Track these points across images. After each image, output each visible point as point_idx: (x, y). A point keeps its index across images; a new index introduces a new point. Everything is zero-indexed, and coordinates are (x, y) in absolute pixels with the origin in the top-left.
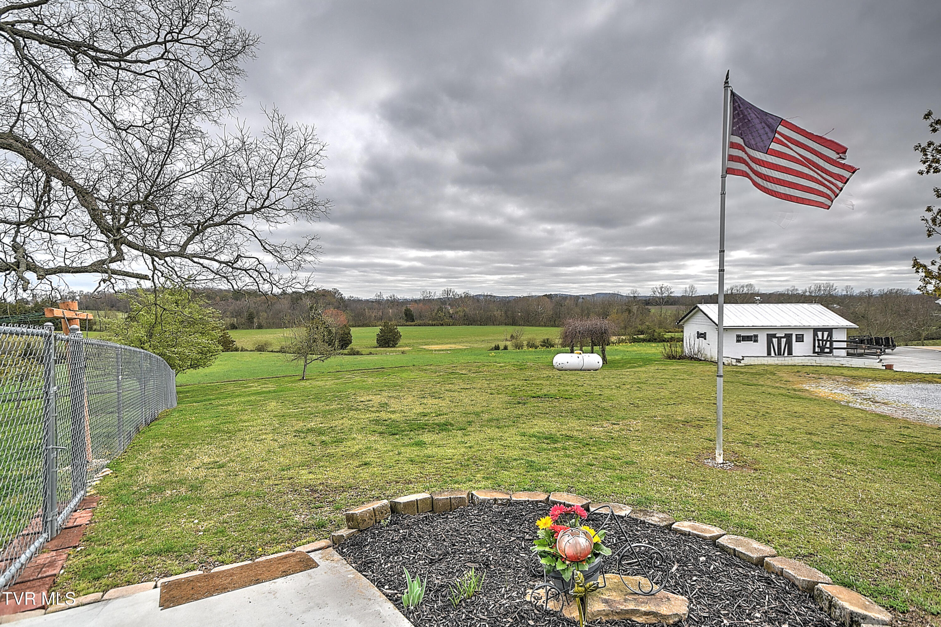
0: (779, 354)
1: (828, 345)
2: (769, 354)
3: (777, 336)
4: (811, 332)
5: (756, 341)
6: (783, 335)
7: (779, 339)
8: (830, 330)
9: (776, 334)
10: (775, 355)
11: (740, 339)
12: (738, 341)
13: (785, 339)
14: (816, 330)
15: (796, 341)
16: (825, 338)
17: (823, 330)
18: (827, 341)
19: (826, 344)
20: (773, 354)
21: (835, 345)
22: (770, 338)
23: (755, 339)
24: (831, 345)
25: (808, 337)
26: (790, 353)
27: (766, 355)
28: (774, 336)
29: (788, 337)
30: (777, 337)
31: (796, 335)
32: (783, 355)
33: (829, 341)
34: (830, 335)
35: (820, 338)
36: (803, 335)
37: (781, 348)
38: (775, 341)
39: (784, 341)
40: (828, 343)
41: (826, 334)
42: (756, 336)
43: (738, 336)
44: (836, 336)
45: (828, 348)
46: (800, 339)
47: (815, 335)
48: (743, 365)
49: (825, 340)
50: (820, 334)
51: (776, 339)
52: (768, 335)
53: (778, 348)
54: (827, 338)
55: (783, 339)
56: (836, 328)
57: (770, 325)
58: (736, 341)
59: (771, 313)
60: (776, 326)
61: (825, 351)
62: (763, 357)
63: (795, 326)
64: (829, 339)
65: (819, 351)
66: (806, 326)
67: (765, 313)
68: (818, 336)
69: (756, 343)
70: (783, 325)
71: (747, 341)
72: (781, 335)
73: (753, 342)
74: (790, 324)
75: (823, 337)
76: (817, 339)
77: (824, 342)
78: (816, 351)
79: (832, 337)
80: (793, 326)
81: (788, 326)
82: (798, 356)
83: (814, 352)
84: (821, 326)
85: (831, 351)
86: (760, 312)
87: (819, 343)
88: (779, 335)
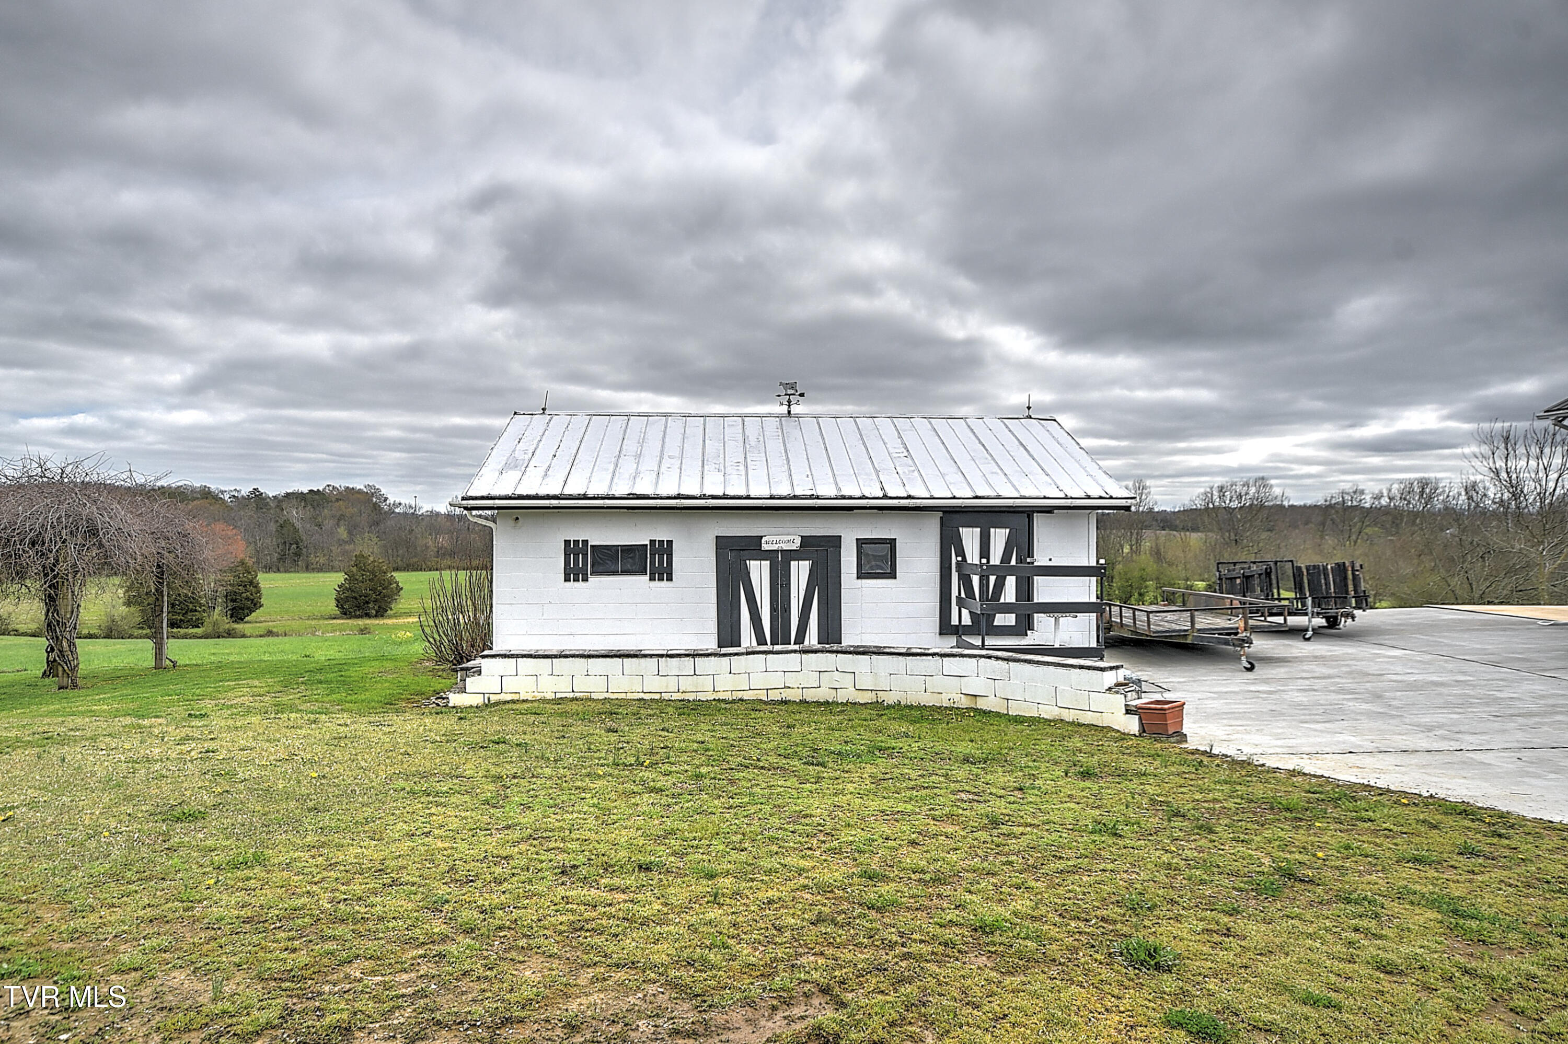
0: (780, 635)
1: (1009, 594)
2: (728, 637)
3: (765, 547)
4: (931, 529)
5: (664, 573)
6: (796, 545)
7: (780, 564)
8: (1020, 519)
9: (762, 537)
10: (761, 641)
11: (581, 563)
12: (573, 573)
13: (805, 565)
14: (952, 518)
15: (861, 577)
16: (995, 559)
17: (986, 516)
18: (1002, 572)
19: (1000, 585)
20: (747, 638)
21: (1044, 590)
22: (732, 559)
23: (654, 562)
24: (1025, 590)
25: (918, 553)
26: (831, 635)
27: (711, 644)
28: (754, 547)
29: (821, 554)
30: (769, 555)
31: (860, 543)
32: (800, 639)
33: (1012, 571)
34: (1022, 542)
35: (973, 555)
36: (893, 542)
37: (787, 610)
38: (760, 574)
39: (800, 572)
40: (1011, 581)
41: (999, 537)
42: (665, 549)
43: (572, 549)
44: (1050, 547)
45: (1007, 608)
46: (879, 562)
47: (950, 542)
48: (478, 700)
49: (993, 569)
50: (970, 537)
51: (766, 564)
52: (722, 543)
53: (773, 609)
54: (1006, 557)
55: (794, 564)
56: (1048, 510)
57: (721, 494)
58: (562, 576)
59: (795, 447)
60: (748, 497)
61: (995, 624)
62: (694, 655)
63: (851, 498)
64: (1013, 562)
65: (967, 620)
66: (909, 497)
67: (774, 446)
68: (961, 552)
69: (665, 583)
70: (785, 493)
71: (614, 573)
72: (785, 547)
73: (647, 577)
74: (826, 489)
75: (985, 552)
76: (958, 563)
77: (992, 579)
78: (955, 621)
79: (1030, 554)
80: (843, 497)
81: (818, 498)
82: (879, 651)
83: (946, 628)
84: (977, 497)
85: (1025, 625)
86: (753, 444)
87: (966, 581)
88: (775, 547)
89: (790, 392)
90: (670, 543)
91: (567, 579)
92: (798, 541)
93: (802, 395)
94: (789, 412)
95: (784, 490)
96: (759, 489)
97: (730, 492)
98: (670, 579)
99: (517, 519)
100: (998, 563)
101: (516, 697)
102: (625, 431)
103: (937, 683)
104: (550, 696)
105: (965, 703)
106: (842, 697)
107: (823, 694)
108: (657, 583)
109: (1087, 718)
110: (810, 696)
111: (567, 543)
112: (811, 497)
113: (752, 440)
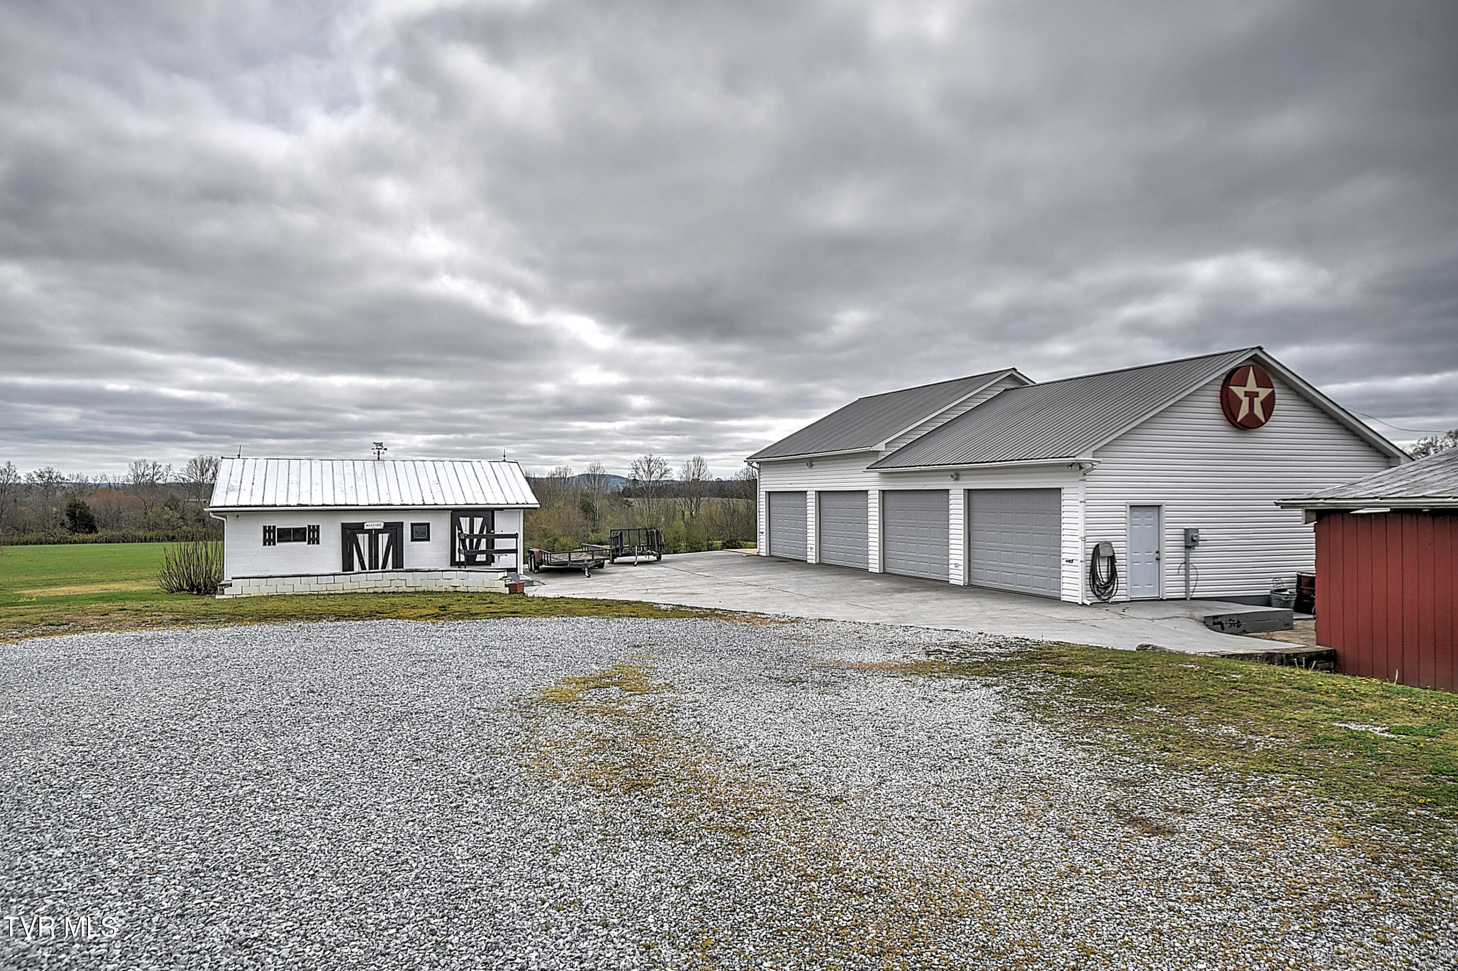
0: (374, 565)
1: (483, 547)
2: (347, 566)
3: (366, 528)
4: (446, 518)
5: (315, 540)
6: (381, 526)
7: (374, 535)
8: (488, 514)
9: (364, 523)
10: (363, 568)
11: (273, 536)
12: (268, 541)
13: (386, 536)
14: (456, 513)
15: (413, 540)
16: (476, 531)
17: (472, 512)
18: (480, 537)
19: (479, 542)
20: (357, 568)
21: (499, 544)
22: (350, 534)
23: (310, 535)
24: (491, 544)
25: (440, 529)
26: (398, 564)
27: (339, 570)
28: (360, 528)
29: (394, 530)
30: (369, 531)
31: (412, 525)
32: (384, 566)
33: (484, 537)
34: (489, 523)
35: (466, 531)
36: (428, 524)
37: (377, 556)
38: (363, 540)
39: (383, 540)
40: (484, 541)
41: (478, 521)
42: (316, 529)
43: (267, 530)
44: (501, 525)
45: (482, 552)
46: (422, 533)
47: (455, 524)
49: (475, 536)
50: (465, 522)
51: (367, 535)
52: (345, 526)
53: (370, 556)
54: (481, 531)
55: (380, 535)
56: (502, 509)
57: (344, 503)
58: (262, 543)
59: (381, 478)
60: (358, 505)
61: (477, 560)
62: (334, 575)
63: (407, 505)
64: (485, 533)
65: (463, 559)
66: (435, 504)
67: (371, 477)
68: (460, 529)
69: (315, 545)
70: (376, 503)
71: (290, 541)
72: (376, 527)
73: (306, 543)
74: (396, 501)
75: (472, 529)
76: (459, 534)
77: (475, 540)
78: (457, 560)
79: (493, 529)
80: (404, 505)
81: (392, 505)
82: (417, 571)
83: (453, 563)
84: (467, 504)
85: (490, 560)
86: (359, 476)
87: (463, 542)
88: (371, 528)
89: (379, 447)
90: (318, 526)
91: (265, 544)
92: (383, 524)
93: (386, 449)
94: (379, 458)
95: (376, 502)
96: (363, 501)
97: (348, 503)
98: (318, 543)
99: (238, 516)
100: (478, 533)
101: (249, 596)
102: (289, 469)
103: (441, 582)
104: (266, 594)
105: (451, 589)
106: (400, 590)
107: (392, 589)
108: (311, 546)
109: (493, 590)
110: (386, 590)
111: (265, 527)
112: (388, 505)
113: (359, 474)
